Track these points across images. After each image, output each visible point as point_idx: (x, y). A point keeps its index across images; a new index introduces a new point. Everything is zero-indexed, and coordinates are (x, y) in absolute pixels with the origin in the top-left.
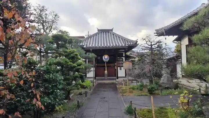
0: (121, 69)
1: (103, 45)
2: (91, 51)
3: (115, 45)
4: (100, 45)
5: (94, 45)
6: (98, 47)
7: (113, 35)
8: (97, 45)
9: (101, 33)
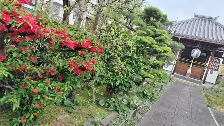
0: (211, 73)
1: (197, 35)
2: (179, 39)
3: (215, 38)
4: (193, 34)
5: (185, 33)
6: (190, 36)
7: (216, 25)
8: (189, 34)
9: (199, 20)
